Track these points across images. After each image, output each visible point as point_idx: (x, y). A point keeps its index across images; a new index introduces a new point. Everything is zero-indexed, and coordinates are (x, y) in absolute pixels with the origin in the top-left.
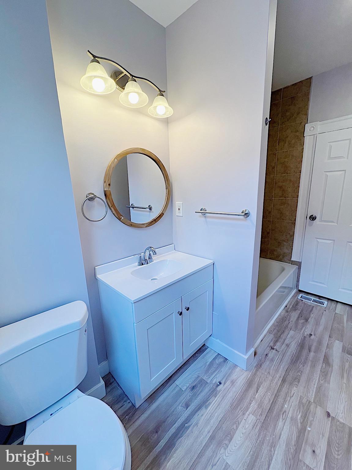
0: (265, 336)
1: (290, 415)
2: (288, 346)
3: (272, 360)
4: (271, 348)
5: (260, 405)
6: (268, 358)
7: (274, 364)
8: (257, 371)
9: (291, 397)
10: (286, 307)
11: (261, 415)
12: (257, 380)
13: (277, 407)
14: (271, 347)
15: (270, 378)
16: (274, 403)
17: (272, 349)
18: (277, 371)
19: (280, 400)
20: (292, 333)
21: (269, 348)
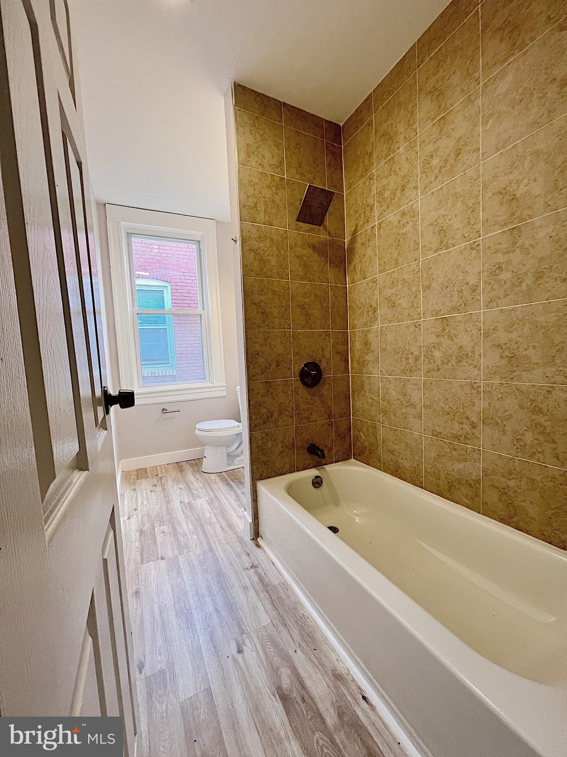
0: (280, 573)
1: (189, 535)
2: (245, 588)
3: (238, 556)
4: (255, 565)
5: (211, 523)
6: (245, 554)
7: (233, 554)
8: (238, 537)
9: (196, 544)
10: (364, 698)
11: (205, 521)
12: (230, 532)
13: (201, 532)
14: (255, 567)
15: (223, 541)
16: (204, 531)
17: (253, 565)
18: (224, 551)
19: (202, 537)
20: (266, 620)
21: (256, 563)
